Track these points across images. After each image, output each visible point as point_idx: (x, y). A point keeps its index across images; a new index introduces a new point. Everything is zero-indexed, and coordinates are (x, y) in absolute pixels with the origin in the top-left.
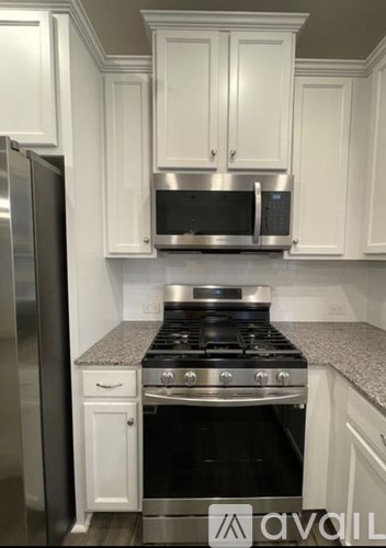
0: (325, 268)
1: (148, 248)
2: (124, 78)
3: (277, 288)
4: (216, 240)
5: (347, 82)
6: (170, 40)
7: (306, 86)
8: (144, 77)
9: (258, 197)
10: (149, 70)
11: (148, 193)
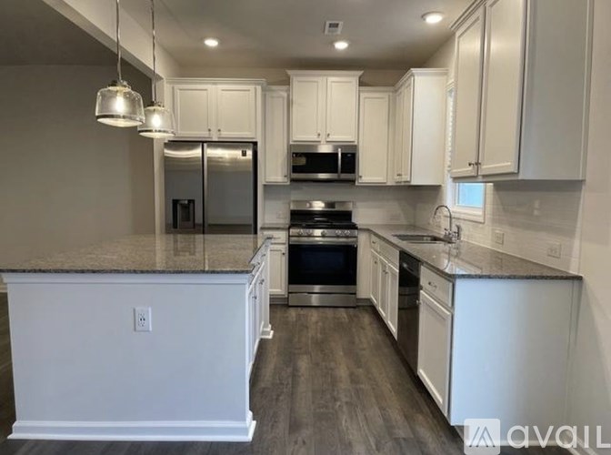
0: (377, 190)
1: (286, 180)
2: (275, 95)
3: (357, 204)
4: (322, 176)
5: (386, 95)
6: (299, 82)
7: (366, 98)
8: (285, 95)
9: (340, 155)
10: (288, 91)
11: (286, 151)
